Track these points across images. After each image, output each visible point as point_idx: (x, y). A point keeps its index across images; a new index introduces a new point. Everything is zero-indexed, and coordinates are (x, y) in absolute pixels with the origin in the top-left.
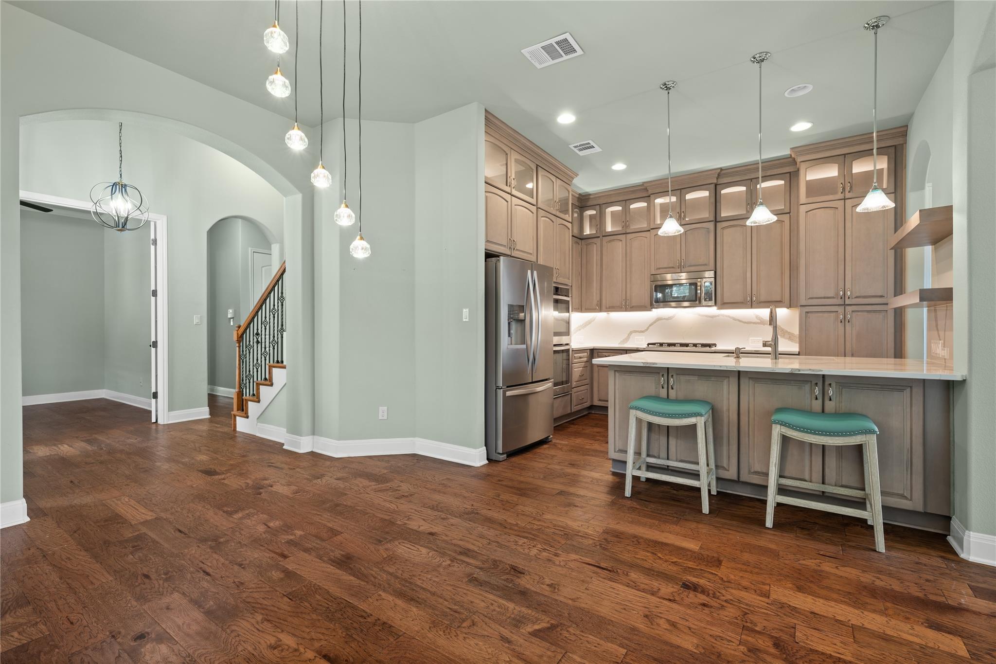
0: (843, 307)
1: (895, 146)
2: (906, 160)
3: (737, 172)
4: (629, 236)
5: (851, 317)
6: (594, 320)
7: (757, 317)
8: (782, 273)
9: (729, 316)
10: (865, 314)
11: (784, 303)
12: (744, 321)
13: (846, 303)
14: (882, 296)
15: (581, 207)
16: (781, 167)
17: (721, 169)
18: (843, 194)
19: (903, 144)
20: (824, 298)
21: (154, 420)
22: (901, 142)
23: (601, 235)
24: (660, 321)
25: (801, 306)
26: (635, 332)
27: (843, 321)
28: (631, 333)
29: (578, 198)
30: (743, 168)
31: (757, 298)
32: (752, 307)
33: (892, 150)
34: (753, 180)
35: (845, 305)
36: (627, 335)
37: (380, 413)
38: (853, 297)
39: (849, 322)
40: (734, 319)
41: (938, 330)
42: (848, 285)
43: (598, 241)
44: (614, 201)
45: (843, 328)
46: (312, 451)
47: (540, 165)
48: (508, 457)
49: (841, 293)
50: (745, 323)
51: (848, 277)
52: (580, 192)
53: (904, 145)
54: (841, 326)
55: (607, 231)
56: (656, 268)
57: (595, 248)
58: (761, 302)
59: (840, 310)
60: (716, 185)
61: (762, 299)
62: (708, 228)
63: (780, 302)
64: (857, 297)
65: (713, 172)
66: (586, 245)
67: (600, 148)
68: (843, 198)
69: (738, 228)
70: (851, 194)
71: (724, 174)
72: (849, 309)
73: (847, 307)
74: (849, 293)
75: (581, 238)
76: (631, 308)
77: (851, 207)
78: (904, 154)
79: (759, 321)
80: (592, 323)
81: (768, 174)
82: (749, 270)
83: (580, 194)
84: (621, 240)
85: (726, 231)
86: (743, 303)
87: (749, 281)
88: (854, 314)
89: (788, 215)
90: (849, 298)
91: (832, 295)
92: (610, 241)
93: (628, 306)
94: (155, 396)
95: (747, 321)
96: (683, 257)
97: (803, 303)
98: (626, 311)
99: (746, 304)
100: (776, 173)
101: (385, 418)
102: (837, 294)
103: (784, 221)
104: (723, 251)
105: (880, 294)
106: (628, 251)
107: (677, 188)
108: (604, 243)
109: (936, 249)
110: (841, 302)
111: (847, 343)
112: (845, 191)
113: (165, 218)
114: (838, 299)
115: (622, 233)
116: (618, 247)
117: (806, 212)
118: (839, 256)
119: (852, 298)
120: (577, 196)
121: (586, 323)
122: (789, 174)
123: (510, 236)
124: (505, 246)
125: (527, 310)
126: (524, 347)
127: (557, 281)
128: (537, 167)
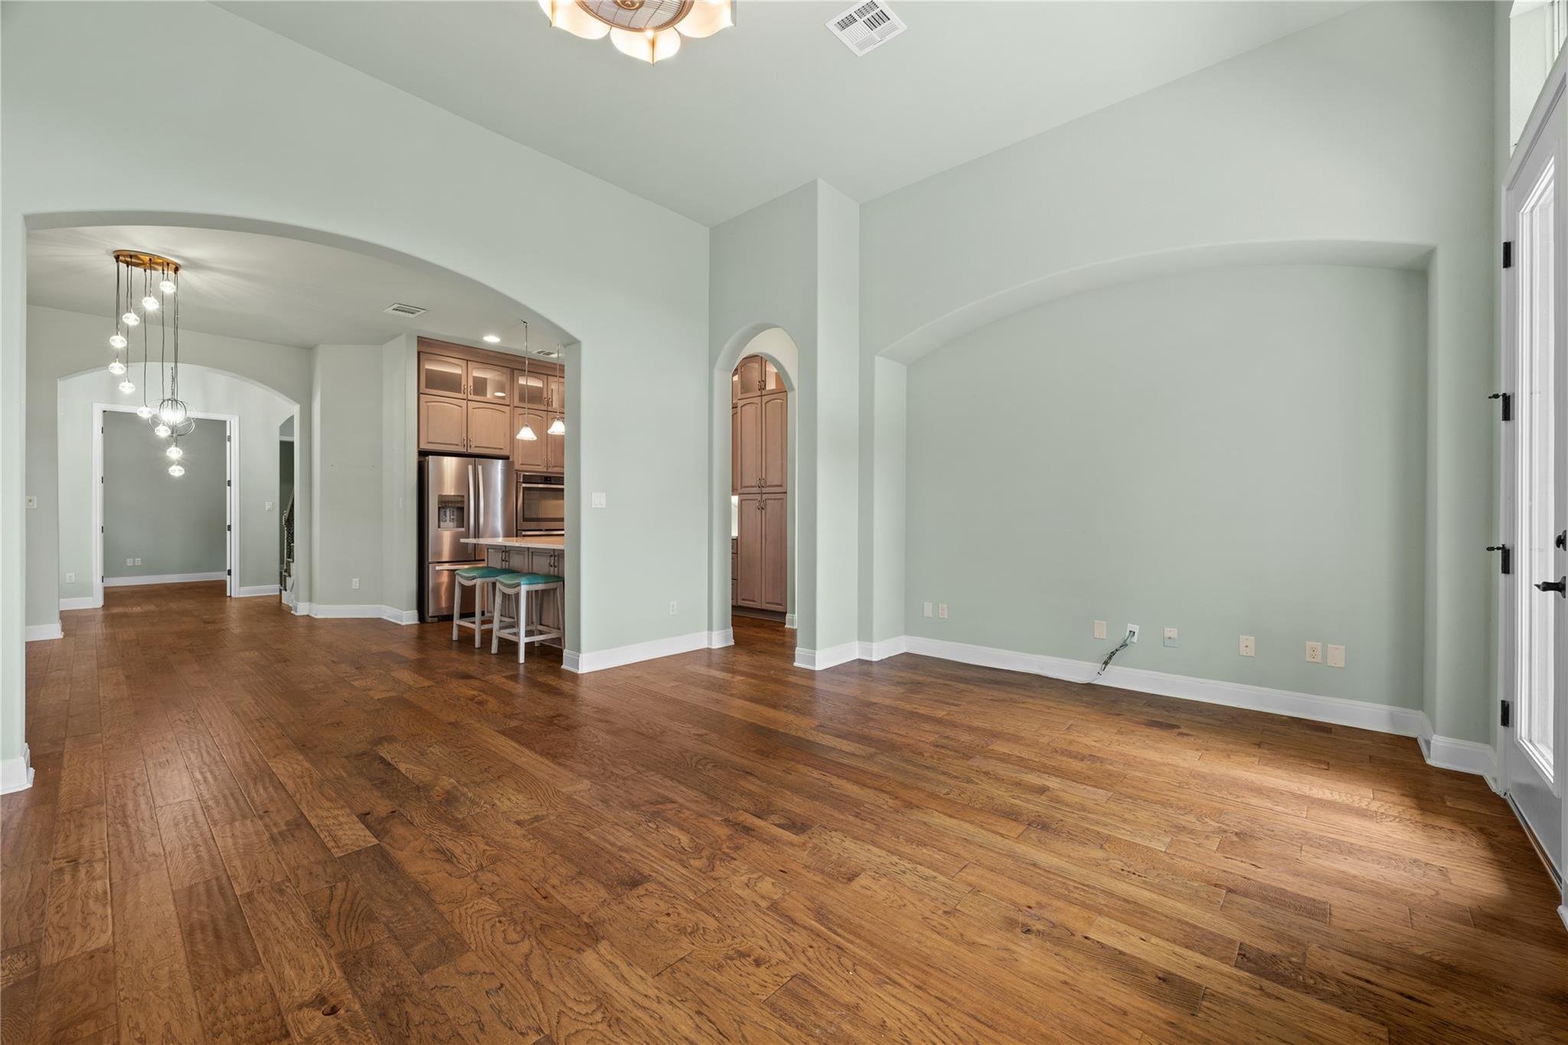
0: (760, 495)
5: (765, 504)
13: (762, 491)
18: (760, 391)
20: (751, 487)
21: (228, 594)
27: (760, 508)
35: (761, 493)
37: (353, 584)
38: (766, 487)
39: (763, 508)
42: (763, 475)
45: (760, 515)
46: (308, 615)
47: (518, 368)
48: (439, 621)
51: (763, 468)
54: (759, 513)
59: (759, 497)
64: (768, 486)
68: (761, 395)
73: (762, 496)
74: (763, 482)
77: (765, 403)
88: (766, 502)
90: (763, 487)
91: (755, 484)
94: (229, 572)
101: (357, 588)
110: (759, 490)
111: (763, 528)
112: (761, 388)
113: (237, 419)
114: (758, 488)
118: (758, 448)
123: (464, 435)
124: (457, 445)
125: (466, 499)
126: (463, 529)
127: (549, 470)
128: (513, 370)
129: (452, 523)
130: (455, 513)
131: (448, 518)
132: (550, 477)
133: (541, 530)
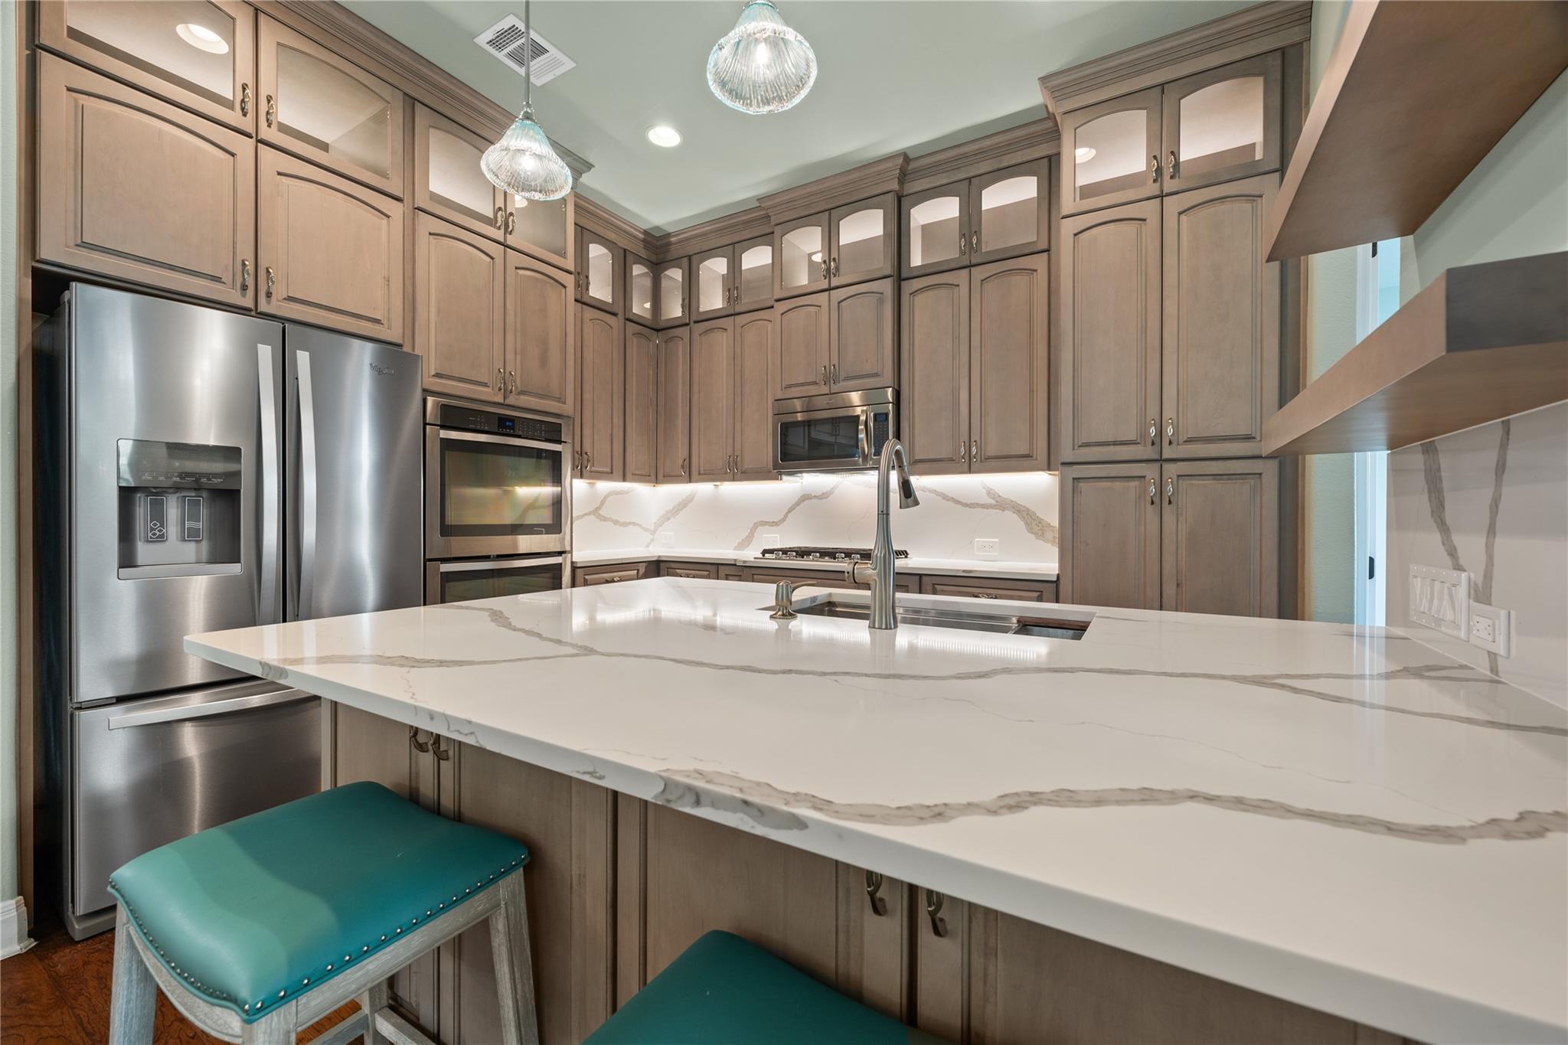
0: (1157, 465)
1: (1283, 51)
2: (1308, 83)
3: (938, 164)
4: (738, 318)
5: (1176, 491)
6: (692, 500)
7: (990, 493)
8: (1031, 391)
9: (935, 492)
10: (1209, 482)
11: (1036, 459)
12: (964, 501)
13: (1165, 456)
14: (1248, 438)
15: (656, 264)
16: (1031, 146)
17: (905, 157)
18: (1158, 185)
19: (1301, 43)
20: (1115, 443)
22: (1297, 39)
23: (694, 318)
24: (806, 502)
25: (1063, 464)
26: (764, 523)
27: (1157, 500)
28: (756, 526)
29: (644, 241)
30: (953, 153)
31: (980, 449)
32: (970, 471)
33: (1275, 62)
34: (972, 179)
35: (1161, 460)
36: (749, 531)
38: (1181, 441)
39: (1170, 502)
40: (945, 497)
41: (1444, 528)
42: (1169, 412)
43: (683, 332)
44: (714, 246)
45: (1157, 519)
47: (421, 99)
49: (1153, 431)
50: (966, 505)
51: (1170, 391)
52: (645, 227)
53: (1305, 44)
54: (1151, 513)
55: (701, 310)
56: (784, 386)
57: (680, 348)
58: (988, 458)
59: (1150, 472)
60: (899, 199)
61: (992, 449)
62: (882, 293)
63: (1028, 456)
64: (1189, 441)
65: (890, 164)
66: (665, 342)
67: (572, 59)
68: (1158, 193)
69: (943, 292)
70: (1176, 181)
71: (916, 171)
72: (1171, 470)
73: (1167, 466)
74: (1170, 431)
75: (657, 327)
76: (742, 473)
77: (1177, 215)
78: (1304, 68)
79: (994, 502)
80: (690, 504)
81: (1005, 164)
82: (964, 384)
83: (645, 232)
84: (726, 330)
85: (919, 299)
86: (951, 460)
87: (964, 410)
88: (1183, 483)
89: (1046, 254)
90: (1170, 443)
91: (1132, 437)
92: (707, 332)
93: (737, 471)
95: (969, 502)
96: (835, 361)
97: (1067, 454)
98: (734, 480)
99: (958, 463)
100: (1019, 161)
102: (1144, 433)
103: (1036, 271)
104: (912, 345)
105: (1243, 430)
106: (738, 350)
107: (822, 209)
108: (696, 336)
109: (1418, 245)
110: (1149, 452)
111: (1167, 557)
112: (1161, 175)
114: (1145, 446)
115: (729, 313)
116: (721, 342)
117: (1075, 235)
118: (1148, 338)
119: (1178, 444)
120: (641, 236)
121: (679, 505)
122: (1046, 160)
123: (246, 252)
124: (216, 279)
125: (246, 466)
126: (235, 569)
127: (508, 401)
128: (411, 102)
129: (191, 547)
130: (204, 512)
131: (172, 530)
132: (512, 419)
133: (486, 558)
